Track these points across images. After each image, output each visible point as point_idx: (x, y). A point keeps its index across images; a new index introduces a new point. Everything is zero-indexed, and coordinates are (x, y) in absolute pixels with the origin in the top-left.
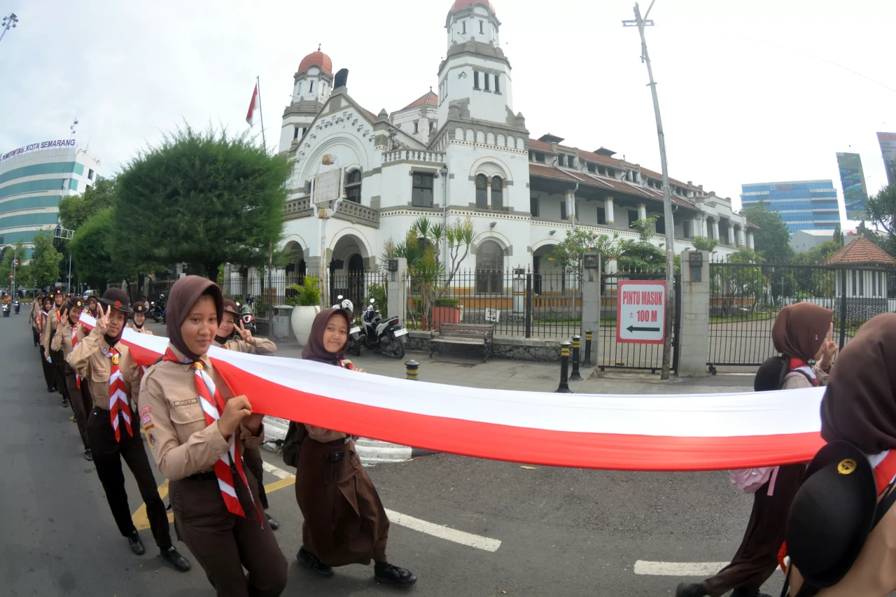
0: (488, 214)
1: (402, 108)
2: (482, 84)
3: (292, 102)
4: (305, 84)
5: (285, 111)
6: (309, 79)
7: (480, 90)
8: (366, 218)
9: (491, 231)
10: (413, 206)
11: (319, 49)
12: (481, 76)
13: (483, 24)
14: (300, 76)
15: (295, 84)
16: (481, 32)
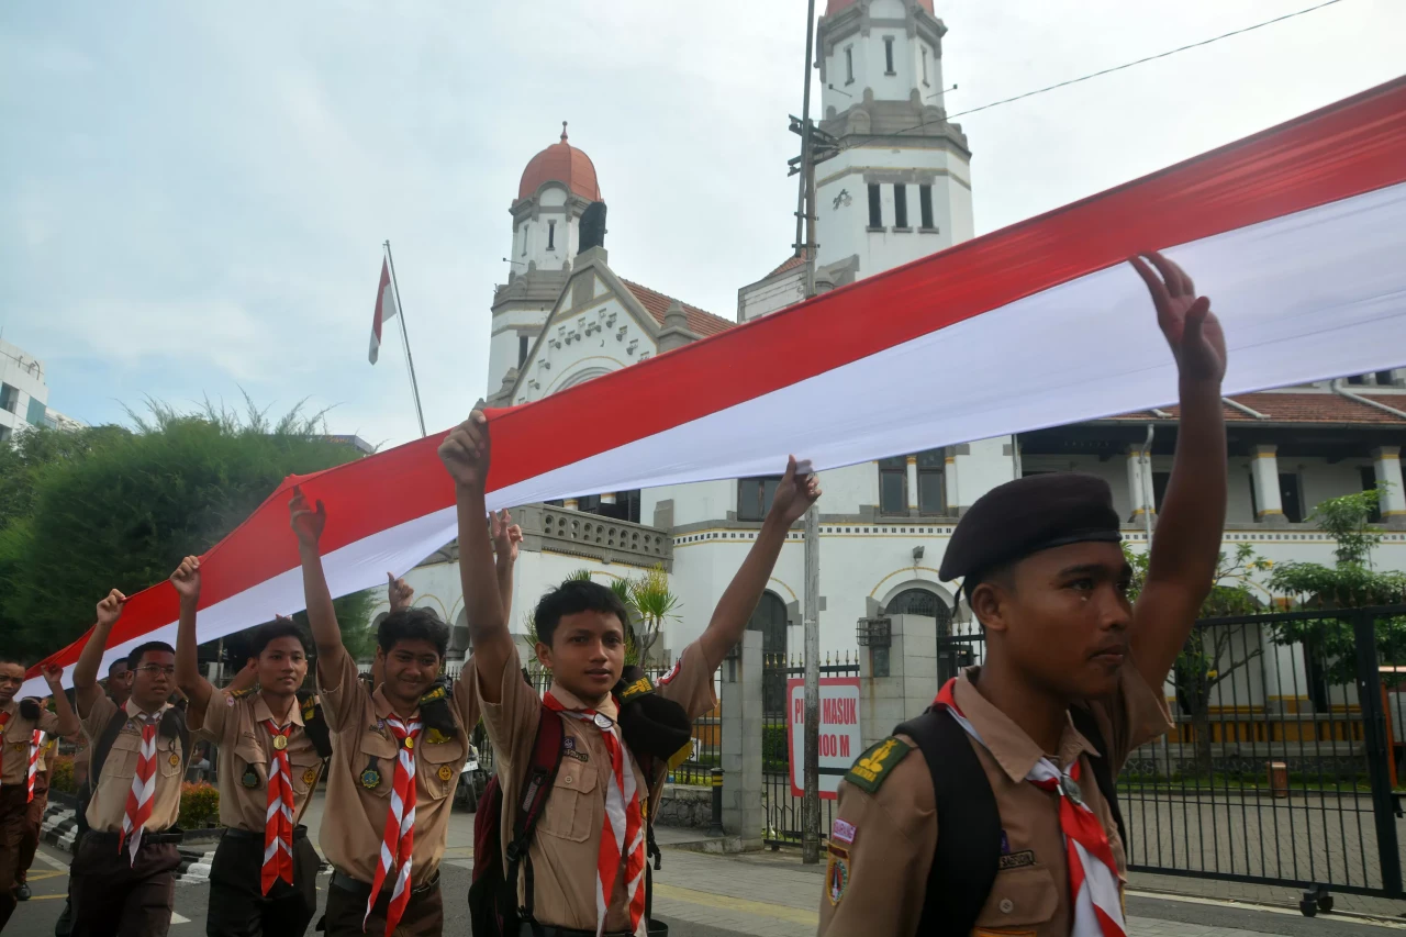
0: (908, 528)
1: (767, 274)
2: (888, 216)
3: (512, 275)
4: (537, 231)
5: (497, 296)
6: (545, 217)
7: (883, 230)
8: (640, 549)
9: (916, 568)
10: (739, 519)
11: (564, 137)
12: (887, 192)
13: (895, 46)
14: (524, 210)
15: (516, 229)
16: (890, 71)
